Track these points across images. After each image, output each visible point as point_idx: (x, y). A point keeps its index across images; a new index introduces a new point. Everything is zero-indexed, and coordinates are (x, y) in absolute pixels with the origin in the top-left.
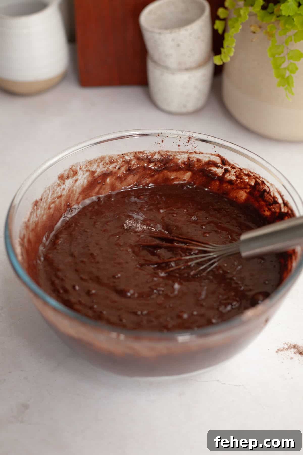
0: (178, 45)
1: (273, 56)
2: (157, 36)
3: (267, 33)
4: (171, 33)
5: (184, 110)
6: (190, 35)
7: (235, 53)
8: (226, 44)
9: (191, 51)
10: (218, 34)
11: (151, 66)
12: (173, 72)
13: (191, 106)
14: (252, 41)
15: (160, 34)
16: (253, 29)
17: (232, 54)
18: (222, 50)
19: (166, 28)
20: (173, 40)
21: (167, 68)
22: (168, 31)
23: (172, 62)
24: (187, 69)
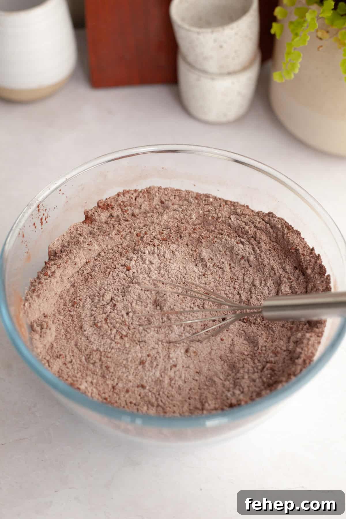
0: (221, 47)
2: (194, 36)
4: (212, 32)
5: (224, 119)
6: (236, 34)
7: (300, 70)
9: (236, 52)
12: (212, 76)
15: (198, 33)
16: (319, 34)
17: (297, 71)
20: (215, 41)
21: (204, 72)
23: (212, 66)
24: (229, 74)
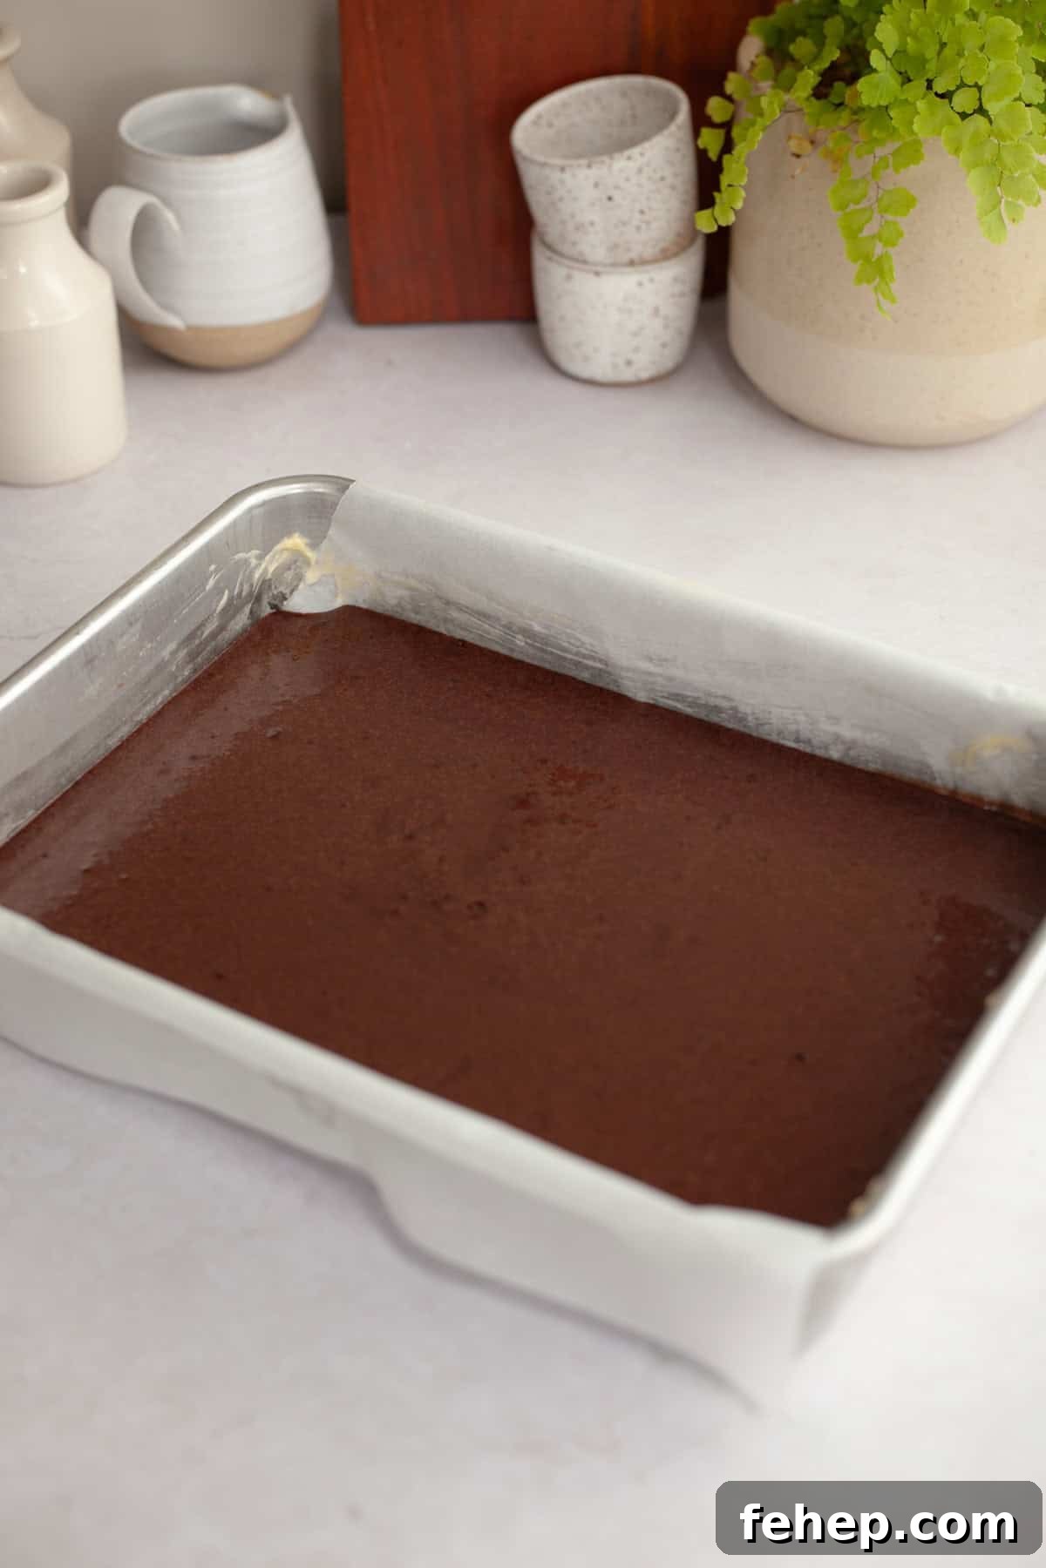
0: (610, 199)
1: (843, 207)
2: (555, 176)
3: (829, 154)
4: (589, 166)
5: (627, 375)
7: (745, 201)
8: (725, 180)
9: (642, 212)
10: (709, 160)
11: (540, 257)
12: (597, 270)
13: (646, 362)
14: (793, 177)
15: (564, 169)
16: (793, 146)
17: (739, 205)
18: (716, 194)
19: (579, 156)
20: (597, 184)
22: (584, 162)
23: (593, 245)
24: (633, 263)
